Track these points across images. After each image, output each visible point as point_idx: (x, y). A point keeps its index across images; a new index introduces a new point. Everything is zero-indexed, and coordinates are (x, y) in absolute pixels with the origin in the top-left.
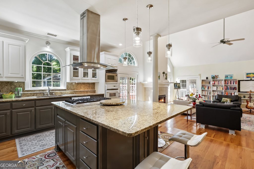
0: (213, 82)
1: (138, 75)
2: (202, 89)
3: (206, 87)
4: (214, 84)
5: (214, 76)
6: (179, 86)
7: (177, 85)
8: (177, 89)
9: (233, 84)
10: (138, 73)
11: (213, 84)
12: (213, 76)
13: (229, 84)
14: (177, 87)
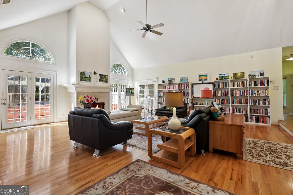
0: (169, 87)
1: (54, 75)
2: (158, 95)
3: (162, 93)
4: (170, 88)
5: (171, 79)
6: (132, 92)
7: (129, 91)
8: (130, 95)
9: (187, 88)
10: (56, 72)
11: (168, 88)
12: (169, 80)
13: (183, 89)
14: (130, 93)
